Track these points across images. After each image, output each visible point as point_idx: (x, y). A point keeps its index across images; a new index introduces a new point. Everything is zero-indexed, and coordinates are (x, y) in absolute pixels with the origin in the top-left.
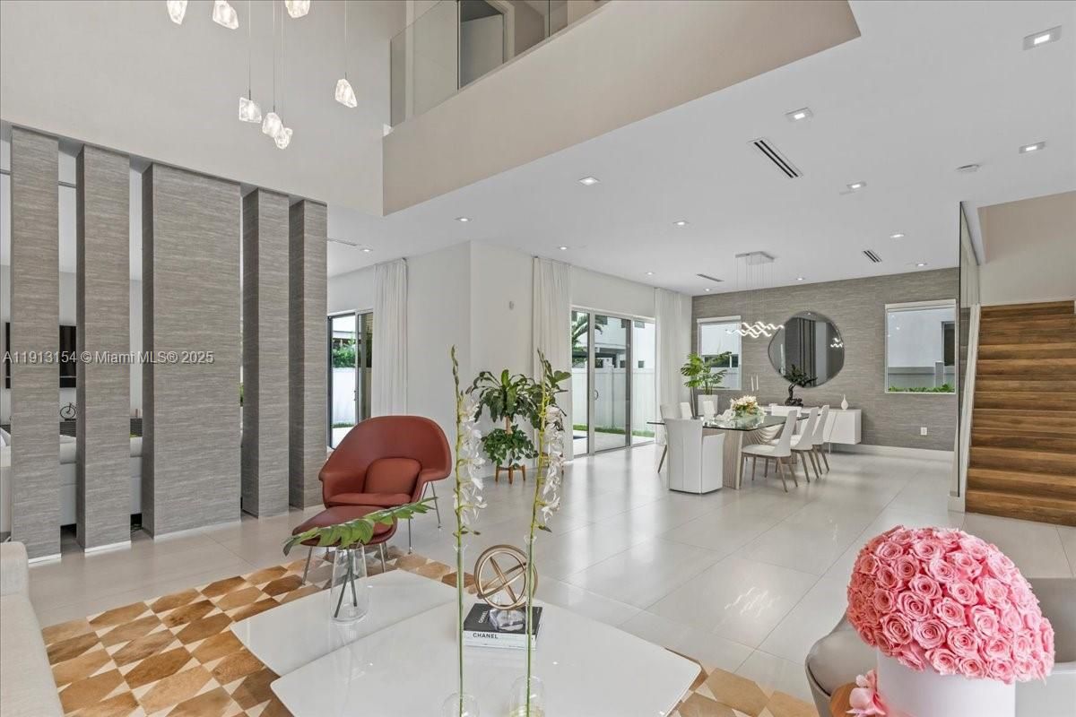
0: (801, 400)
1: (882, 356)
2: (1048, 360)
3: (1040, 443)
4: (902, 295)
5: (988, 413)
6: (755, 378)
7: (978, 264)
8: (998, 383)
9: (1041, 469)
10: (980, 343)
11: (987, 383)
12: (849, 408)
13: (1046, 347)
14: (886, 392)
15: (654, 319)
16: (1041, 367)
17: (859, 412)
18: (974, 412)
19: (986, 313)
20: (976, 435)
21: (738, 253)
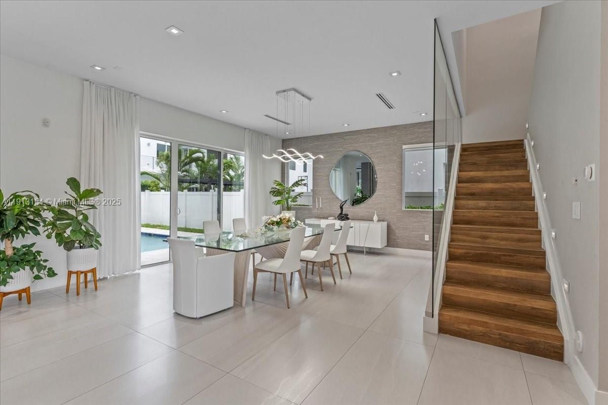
0: (348, 215)
1: (401, 183)
2: (508, 184)
3: (503, 258)
4: (413, 139)
5: (462, 229)
6: (318, 199)
7: (461, 117)
8: (471, 203)
9: (504, 285)
10: (460, 170)
11: (463, 202)
12: (379, 221)
13: (506, 173)
14: (404, 209)
15: (243, 153)
16: (503, 189)
17: (385, 224)
18: (452, 228)
19: (465, 149)
20: (452, 250)
21: (277, 90)
